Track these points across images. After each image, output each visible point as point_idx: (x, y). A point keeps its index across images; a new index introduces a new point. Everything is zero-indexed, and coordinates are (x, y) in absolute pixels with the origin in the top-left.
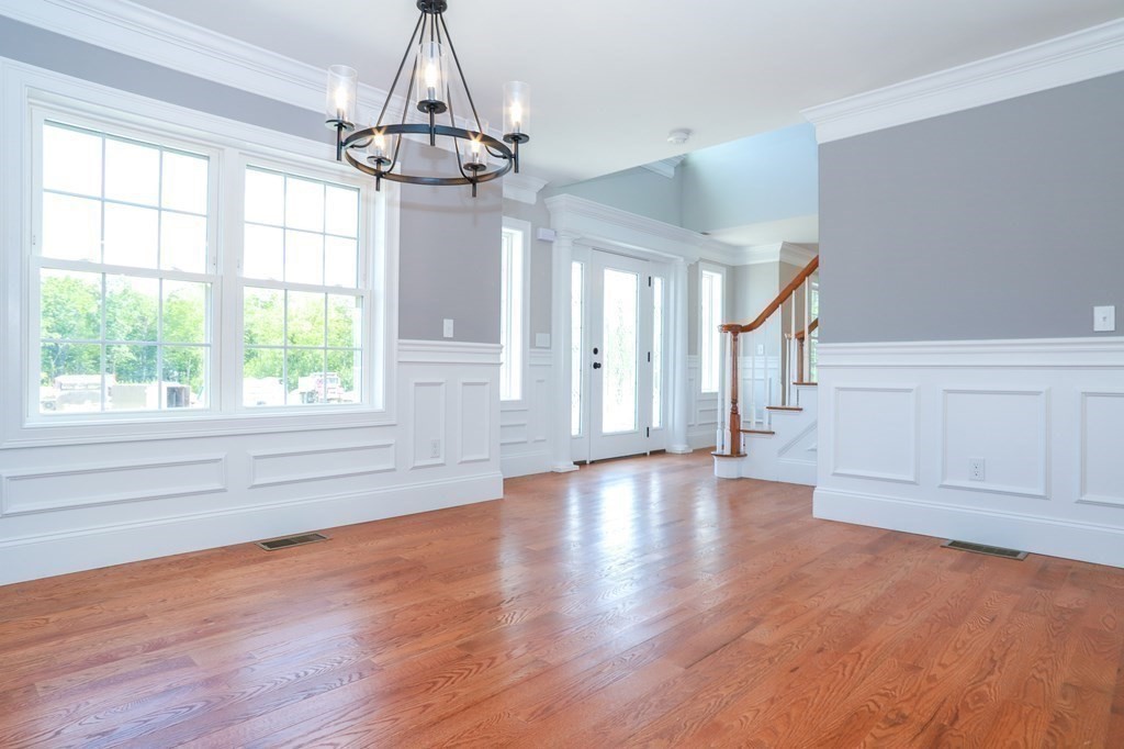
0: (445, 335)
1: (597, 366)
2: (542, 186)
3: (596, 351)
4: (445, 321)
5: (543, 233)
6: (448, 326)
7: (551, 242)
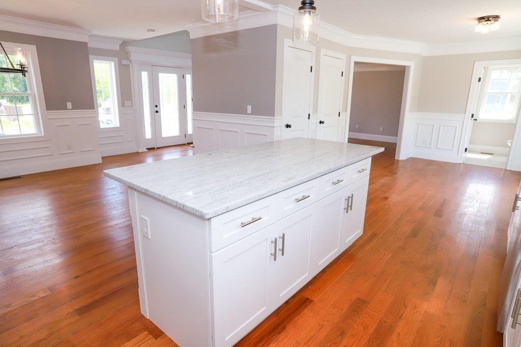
0: (68, 108)
1: (157, 112)
2: (121, 43)
3: (156, 106)
4: (68, 103)
5: (124, 62)
6: (69, 105)
7: (129, 65)
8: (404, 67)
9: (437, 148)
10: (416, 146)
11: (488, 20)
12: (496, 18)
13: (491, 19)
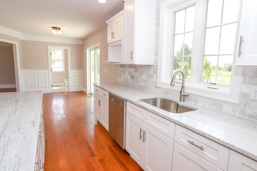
8: (12, 44)
9: (39, 87)
10: (27, 88)
11: (56, 29)
12: (59, 29)
13: (57, 29)
